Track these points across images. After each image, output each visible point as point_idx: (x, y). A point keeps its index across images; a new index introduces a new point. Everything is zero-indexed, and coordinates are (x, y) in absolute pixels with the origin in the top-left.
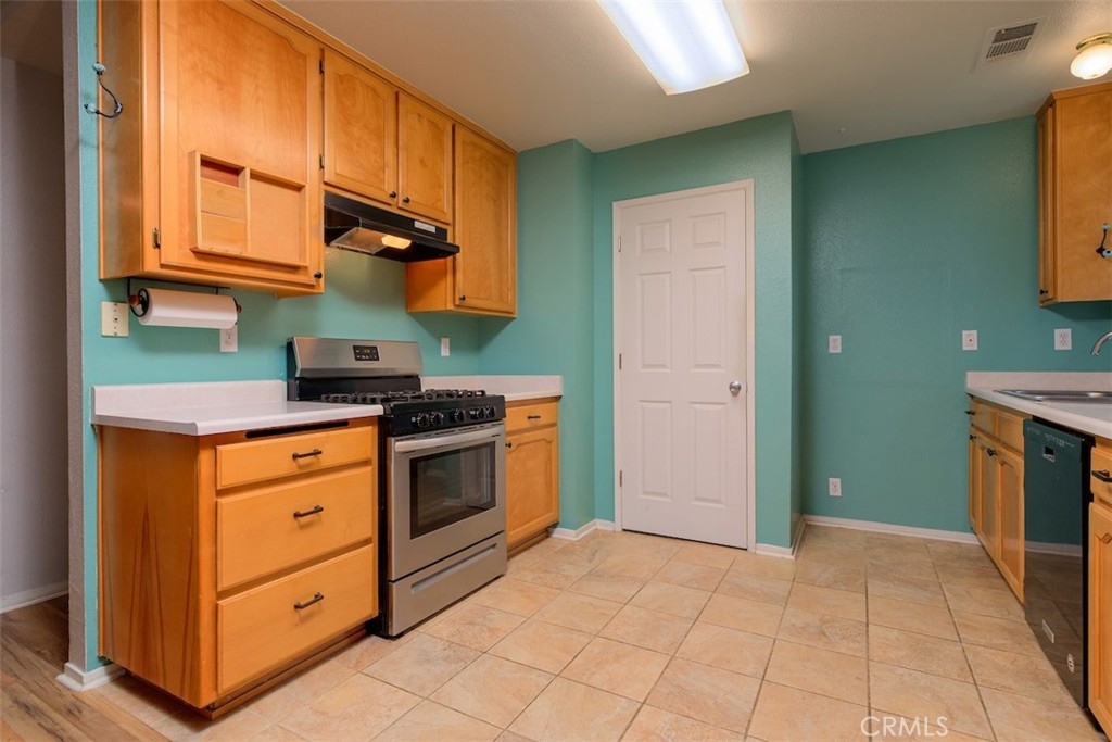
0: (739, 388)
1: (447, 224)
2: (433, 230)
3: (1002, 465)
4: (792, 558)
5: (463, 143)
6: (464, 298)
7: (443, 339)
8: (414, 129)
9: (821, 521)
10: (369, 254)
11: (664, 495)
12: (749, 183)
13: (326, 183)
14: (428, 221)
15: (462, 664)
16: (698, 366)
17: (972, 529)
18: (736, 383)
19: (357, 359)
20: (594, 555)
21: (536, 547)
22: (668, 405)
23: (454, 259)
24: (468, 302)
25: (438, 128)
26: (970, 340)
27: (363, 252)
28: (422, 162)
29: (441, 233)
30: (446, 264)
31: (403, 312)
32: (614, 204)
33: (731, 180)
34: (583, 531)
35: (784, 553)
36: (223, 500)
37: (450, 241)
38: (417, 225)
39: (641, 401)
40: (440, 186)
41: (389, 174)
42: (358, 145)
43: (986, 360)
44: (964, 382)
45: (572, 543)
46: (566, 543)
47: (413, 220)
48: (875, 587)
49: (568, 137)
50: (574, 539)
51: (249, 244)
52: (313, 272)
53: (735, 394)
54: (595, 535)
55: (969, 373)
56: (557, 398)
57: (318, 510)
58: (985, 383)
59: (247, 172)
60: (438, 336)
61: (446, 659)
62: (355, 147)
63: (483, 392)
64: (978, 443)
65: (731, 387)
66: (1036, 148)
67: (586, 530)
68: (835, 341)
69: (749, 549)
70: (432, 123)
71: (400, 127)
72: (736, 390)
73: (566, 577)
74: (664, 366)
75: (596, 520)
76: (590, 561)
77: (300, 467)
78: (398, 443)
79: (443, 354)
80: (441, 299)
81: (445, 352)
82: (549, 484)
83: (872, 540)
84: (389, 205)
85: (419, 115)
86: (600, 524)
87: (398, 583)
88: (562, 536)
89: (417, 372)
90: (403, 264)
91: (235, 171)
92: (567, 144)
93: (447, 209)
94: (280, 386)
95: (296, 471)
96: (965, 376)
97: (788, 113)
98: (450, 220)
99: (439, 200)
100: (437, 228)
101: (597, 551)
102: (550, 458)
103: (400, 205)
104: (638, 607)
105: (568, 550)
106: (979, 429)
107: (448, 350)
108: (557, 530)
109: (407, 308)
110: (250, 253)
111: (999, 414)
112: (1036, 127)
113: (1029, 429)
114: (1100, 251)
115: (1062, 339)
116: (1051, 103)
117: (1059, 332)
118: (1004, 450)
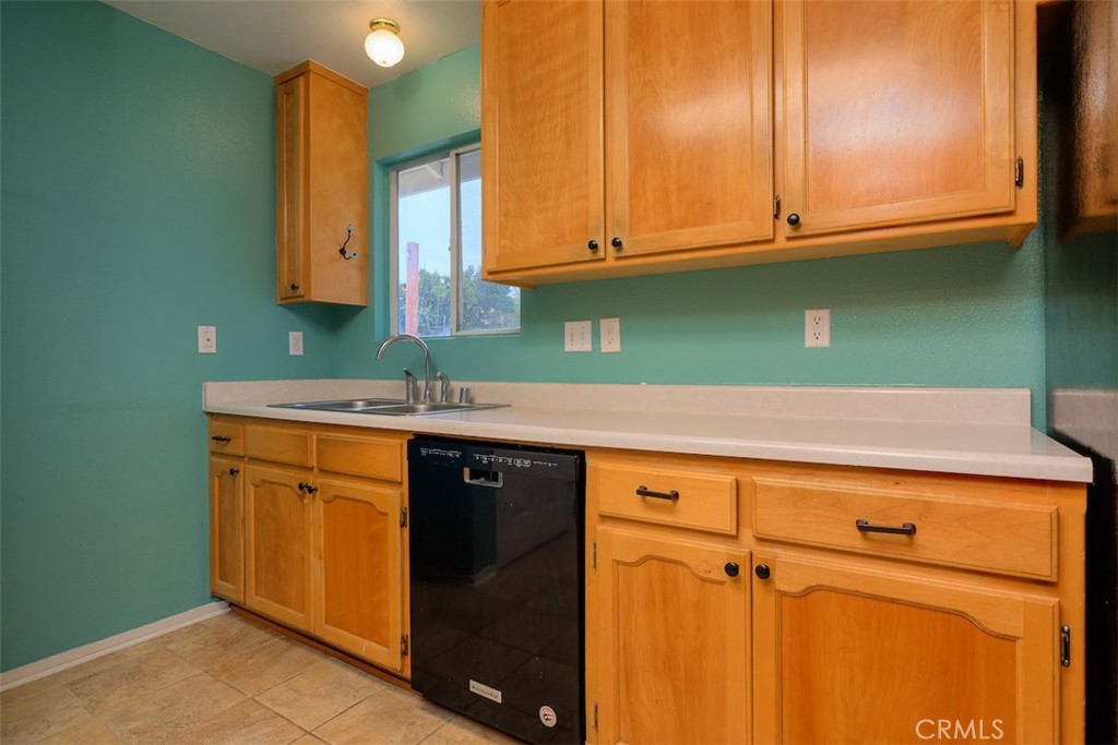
3: (331, 502)
17: (215, 594)
26: (207, 339)
43: (228, 367)
55: (209, 385)
58: (224, 396)
64: (242, 477)
96: (201, 389)
106: (244, 459)
111: (314, 436)
112: (275, 93)
113: (424, 452)
114: (342, 252)
115: (296, 343)
116: (303, 70)
117: (292, 335)
118: (337, 482)
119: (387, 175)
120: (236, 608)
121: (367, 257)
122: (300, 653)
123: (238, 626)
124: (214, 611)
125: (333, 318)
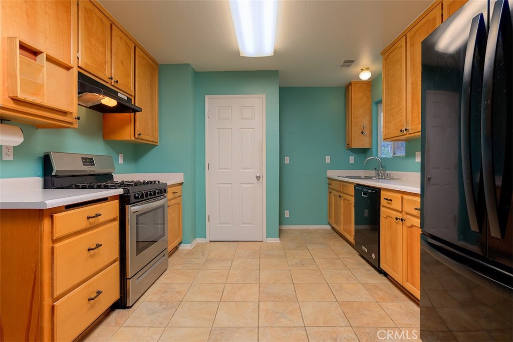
0: (260, 177)
1: (132, 96)
2: (126, 98)
3: (344, 200)
4: (280, 241)
5: (139, 56)
6: (140, 134)
7: (120, 155)
8: (118, 44)
9: (285, 227)
10: (85, 107)
11: (229, 224)
12: (264, 96)
13: (79, 67)
14: (123, 93)
15: (174, 310)
16: (243, 168)
17: (329, 223)
18: (258, 175)
19: (84, 165)
20: (203, 253)
21: (174, 254)
22: (229, 185)
23: (135, 115)
24: (142, 136)
25: (128, 46)
26: (328, 159)
27: (82, 106)
28: (122, 62)
29: (129, 100)
30: (130, 117)
31: (101, 140)
32: (206, 96)
33: (256, 94)
34: (193, 244)
35: (277, 240)
36: (57, 245)
37: (133, 103)
38: (120, 95)
39: (218, 184)
40: (130, 76)
41: (108, 66)
42: (94, 49)
43: (333, 166)
44: (326, 174)
45: (191, 250)
46: (187, 250)
47: (117, 92)
48: (310, 247)
49: (188, 63)
50: (191, 248)
51: (46, 97)
52: (75, 115)
53: (258, 180)
54: (198, 245)
55: (328, 171)
56: (181, 184)
57: (98, 246)
58: (333, 174)
59: (44, 55)
60: (118, 153)
61: (164, 309)
62: (93, 49)
63: (159, 181)
64: (332, 194)
65: (257, 177)
66: (345, 97)
67: (194, 243)
68: (287, 159)
69: (264, 241)
70: (126, 43)
71: (113, 42)
72: (258, 178)
73: (198, 264)
74: (228, 168)
75: (197, 239)
76: (204, 256)
77: (90, 223)
78: (132, 208)
79: (120, 163)
80: (127, 135)
81: (121, 161)
82: (179, 224)
83: (302, 232)
84: (107, 83)
85: (121, 38)
86: (199, 240)
87: (132, 279)
88: (185, 248)
89: (112, 172)
90: (102, 114)
91: (35, 53)
92: (187, 65)
93: (132, 88)
94: (39, 180)
95: (89, 226)
96: (326, 172)
97: (277, 71)
98: (133, 94)
99: (129, 83)
100: (127, 97)
101: (204, 252)
102: (179, 212)
103: (113, 84)
104: (235, 269)
105: (190, 253)
106: (332, 189)
107: (122, 160)
108: (182, 245)
109: (104, 138)
110: (46, 102)
111: (342, 184)
112: (345, 91)
113: (356, 188)
114: (362, 133)
115: (352, 159)
116: (350, 84)
117: (351, 157)
118: (345, 195)
119: (377, 106)
120: (333, 228)
121: (371, 133)
122: (341, 239)
123: (333, 231)
124: (328, 227)
125: (364, 151)
